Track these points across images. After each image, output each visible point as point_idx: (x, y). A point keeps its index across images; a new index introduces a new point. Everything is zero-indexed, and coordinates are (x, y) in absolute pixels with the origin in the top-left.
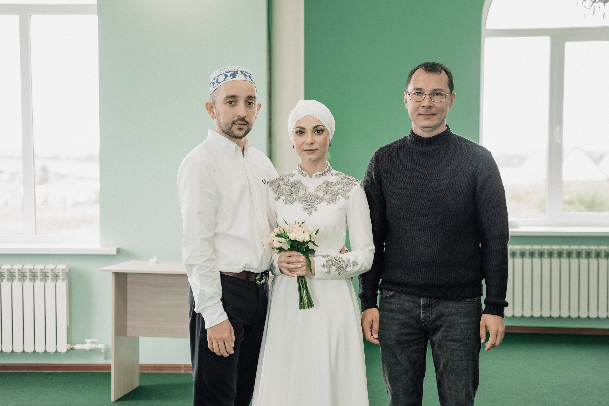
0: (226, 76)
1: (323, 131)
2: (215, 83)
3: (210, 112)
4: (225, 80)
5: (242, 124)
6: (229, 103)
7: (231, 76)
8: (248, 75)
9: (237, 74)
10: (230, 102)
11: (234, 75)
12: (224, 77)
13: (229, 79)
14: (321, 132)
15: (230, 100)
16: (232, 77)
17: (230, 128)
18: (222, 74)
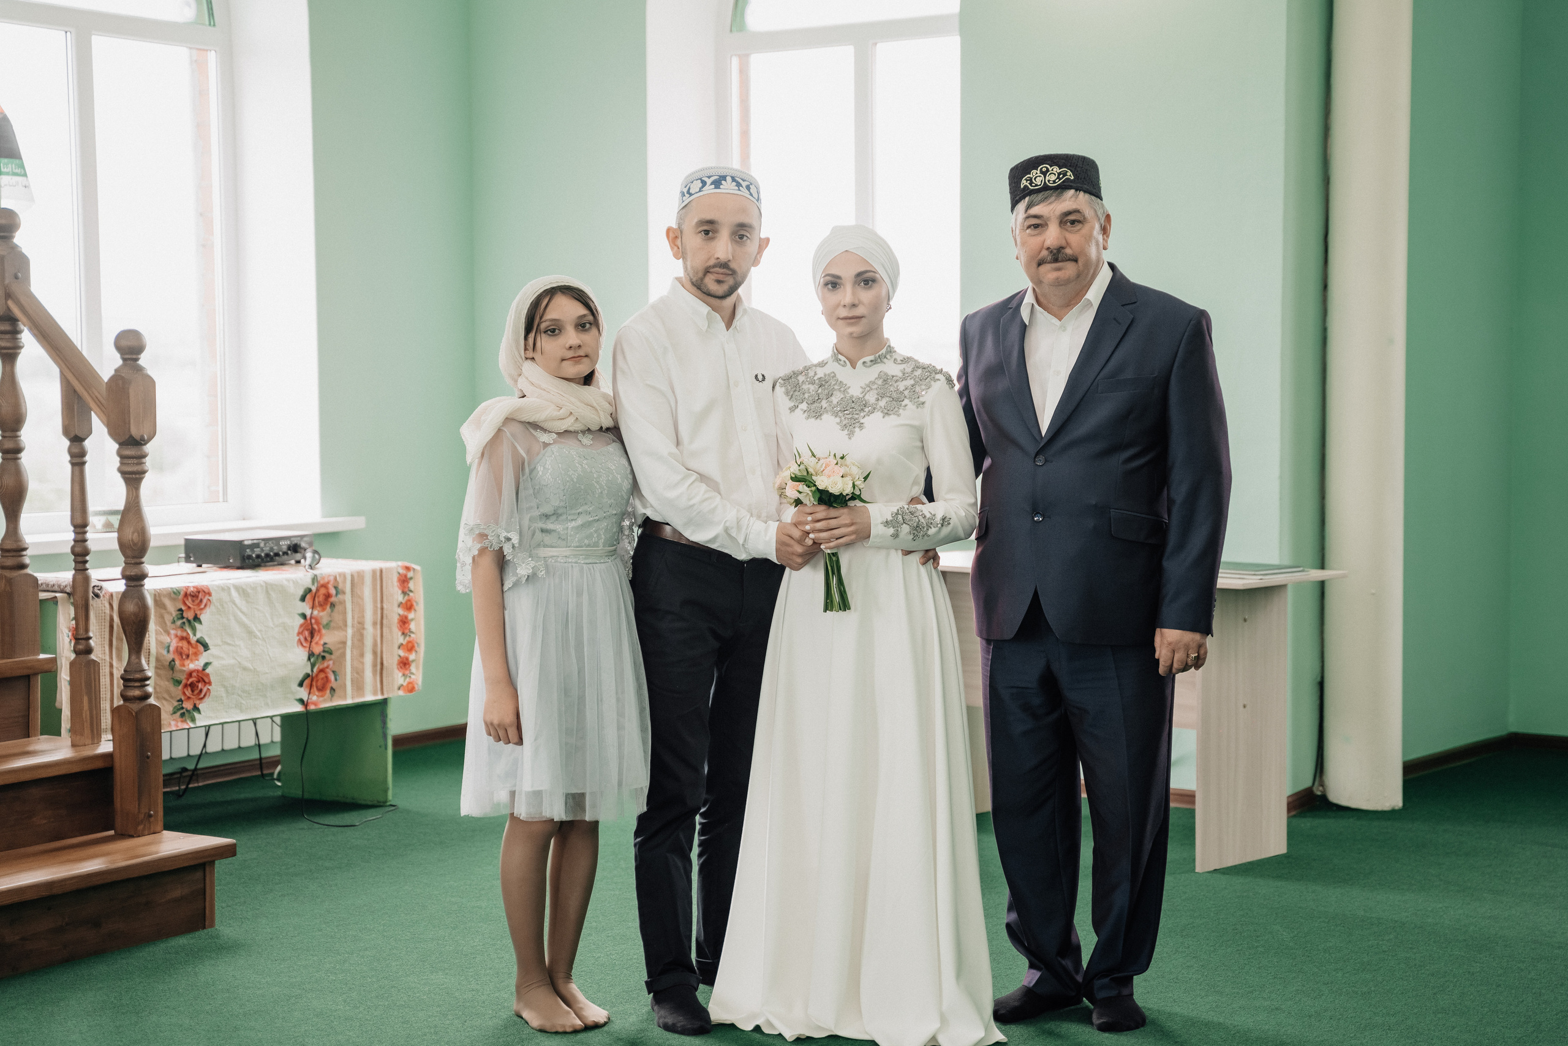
0: (704, 183)
1: (874, 280)
2: (685, 193)
3: (673, 246)
4: (700, 191)
5: (722, 274)
6: (703, 233)
7: (712, 184)
8: (744, 184)
9: (723, 182)
10: (705, 231)
11: (717, 184)
12: (701, 185)
13: (709, 189)
14: (870, 283)
15: (705, 228)
16: (713, 186)
17: (702, 279)
18: (697, 180)
